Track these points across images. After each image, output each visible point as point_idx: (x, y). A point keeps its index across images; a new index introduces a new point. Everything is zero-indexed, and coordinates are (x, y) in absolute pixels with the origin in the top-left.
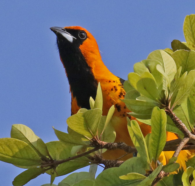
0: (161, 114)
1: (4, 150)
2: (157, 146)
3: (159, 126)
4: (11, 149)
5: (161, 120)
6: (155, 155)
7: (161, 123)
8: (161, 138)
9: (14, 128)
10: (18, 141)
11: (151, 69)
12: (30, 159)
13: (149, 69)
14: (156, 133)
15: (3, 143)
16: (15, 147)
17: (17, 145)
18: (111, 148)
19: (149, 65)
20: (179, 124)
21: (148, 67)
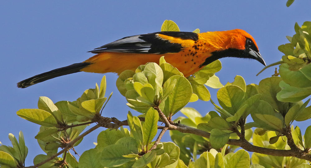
0: (154, 113)
1: (34, 116)
2: (149, 134)
3: (152, 121)
4: (39, 116)
5: (154, 117)
6: (147, 141)
7: (153, 119)
8: (153, 129)
9: (41, 100)
10: (45, 112)
11: (148, 79)
12: (50, 123)
13: (147, 78)
14: (149, 125)
15: (34, 112)
16: (42, 115)
17: (43, 114)
18: (108, 121)
19: (148, 75)
20: (163, 118)
21: (147, 77)
